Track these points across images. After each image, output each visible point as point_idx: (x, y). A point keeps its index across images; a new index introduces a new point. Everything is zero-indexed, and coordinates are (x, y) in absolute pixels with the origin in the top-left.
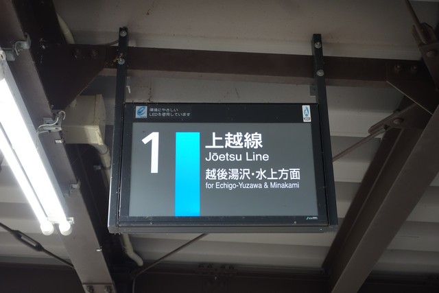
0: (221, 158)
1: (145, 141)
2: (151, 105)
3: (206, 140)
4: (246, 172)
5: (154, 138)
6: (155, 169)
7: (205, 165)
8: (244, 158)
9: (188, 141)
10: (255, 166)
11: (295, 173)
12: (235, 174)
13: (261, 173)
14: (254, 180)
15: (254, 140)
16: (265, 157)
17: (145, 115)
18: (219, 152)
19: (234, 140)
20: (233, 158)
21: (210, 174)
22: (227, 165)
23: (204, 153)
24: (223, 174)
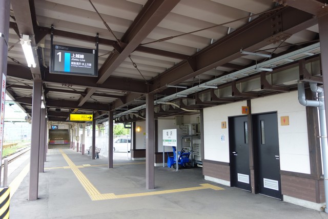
0: (75, 60)
1: (58, 54)
2: (59, 46)
3: (72, 55)
4: (80, 63)
5: (60, 54)
6: (60, 61)
7: (71, 61)
8: (80, 60)
9: (67, 55)
10: (82, 62)
11: (90, 65)
12: (77, 63)
13: (83, 64)
14: (81, 65)
15: (82, 56)
16: (84, 61)
17: (58, 48)
18: (75, 58)
19: (78, 56)
20: (77, 60)
21: (72, 63)
22: (76, 61)
23: (71, 58)
24: (75, 63)
